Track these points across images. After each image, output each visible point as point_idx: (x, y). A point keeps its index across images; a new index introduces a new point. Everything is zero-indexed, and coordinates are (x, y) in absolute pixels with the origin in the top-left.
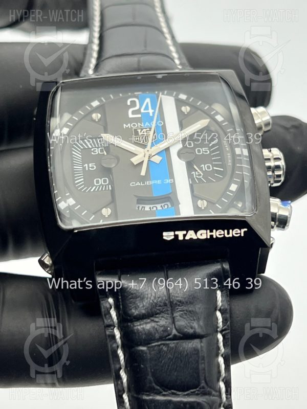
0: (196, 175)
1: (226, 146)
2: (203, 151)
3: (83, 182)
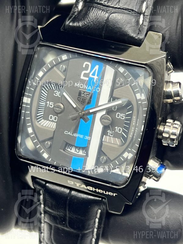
0: (110, 134)
1: (134, 121)
2: (121, 116)
3: (43, 115)
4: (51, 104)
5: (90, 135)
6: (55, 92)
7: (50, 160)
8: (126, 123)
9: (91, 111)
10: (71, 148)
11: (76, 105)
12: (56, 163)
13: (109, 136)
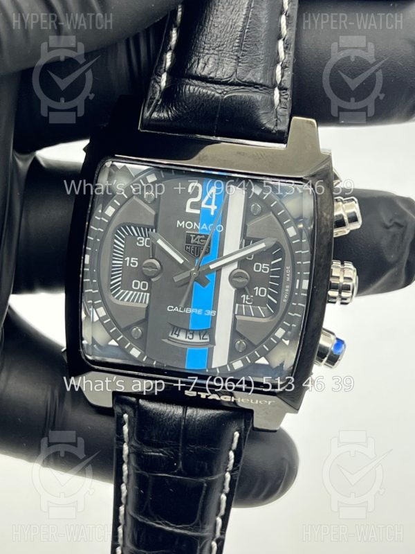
0: (246, 300)
1: (288, 275)
2: (263, 268)
3: (120, 283)
4: (133, 262)
5: (215, 307)
6: (138, 238)
7: (144, 360)
8: (273, 280)
9: (212, 267)
10: (177, 333)
11: (183, 259)
12: (157, 362)
13: (245, 304)
